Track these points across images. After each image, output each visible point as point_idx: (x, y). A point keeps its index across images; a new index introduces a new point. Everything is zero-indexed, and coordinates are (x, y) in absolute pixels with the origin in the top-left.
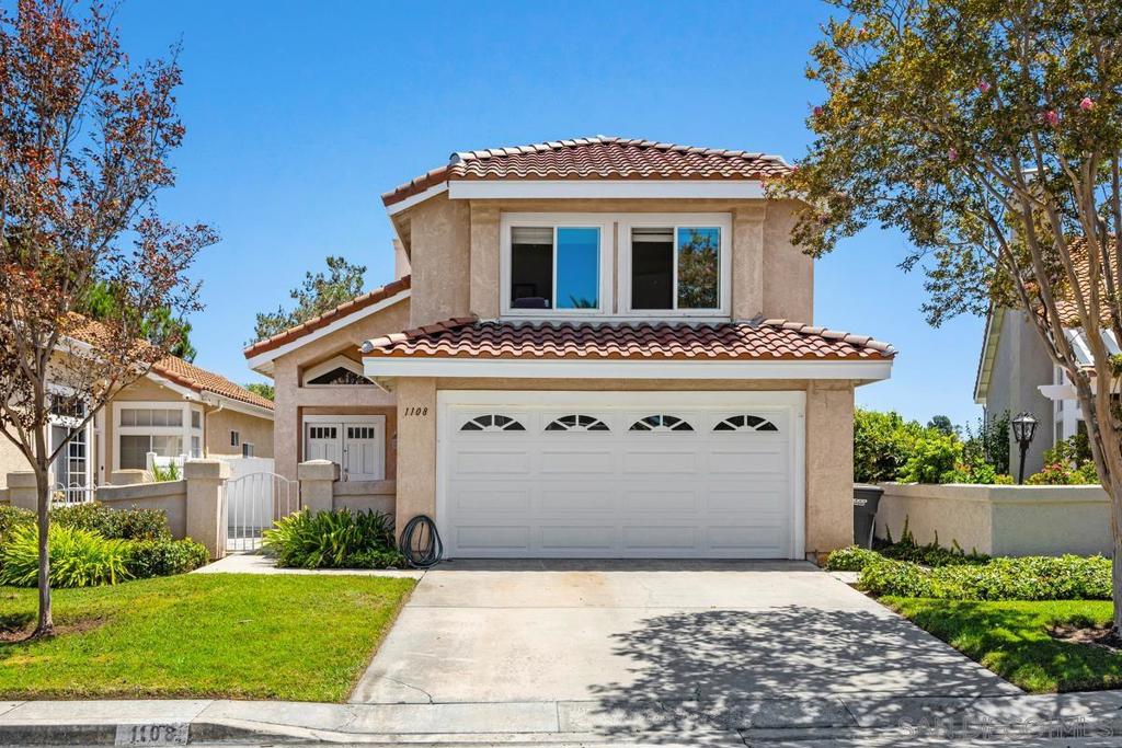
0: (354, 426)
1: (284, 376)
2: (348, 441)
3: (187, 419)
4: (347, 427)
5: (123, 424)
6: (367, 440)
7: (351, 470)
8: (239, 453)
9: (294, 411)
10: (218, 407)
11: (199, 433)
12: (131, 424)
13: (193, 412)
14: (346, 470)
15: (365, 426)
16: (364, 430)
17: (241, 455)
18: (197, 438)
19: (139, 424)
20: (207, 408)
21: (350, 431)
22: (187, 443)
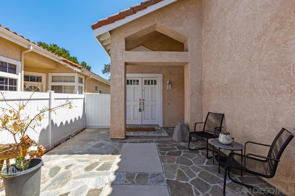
0: (147, 79)
1: (116, 44)
2: (144, 86)
3: (77, 80)
4: (144, 79)
5: (53, 81)
6: (154, 86)
7: (146, 99)
8: (98, 93)
9: (123, 65)
10: (89, 77)
11: (83, 85)
12: (56, 81)
13: (79, 78)
14: (144, 100)
15: (152, 79)
16: (152, 81)
17: (99, 93)
18: (82, 87)
19: (59, 81)
20: (86, 77)
21: (145, 81)
22: (76, 88)
